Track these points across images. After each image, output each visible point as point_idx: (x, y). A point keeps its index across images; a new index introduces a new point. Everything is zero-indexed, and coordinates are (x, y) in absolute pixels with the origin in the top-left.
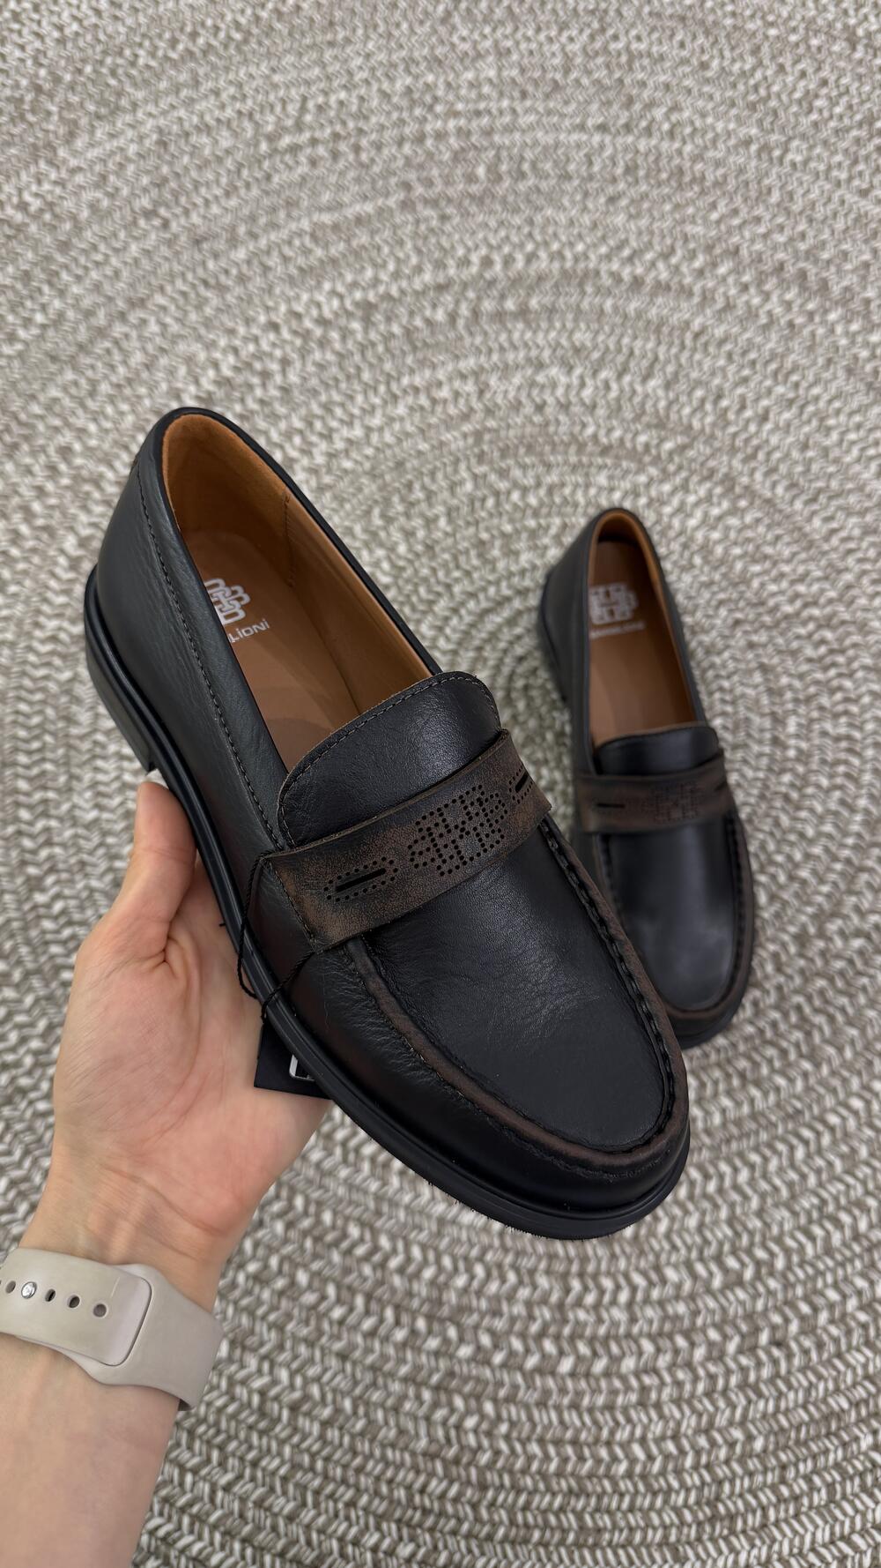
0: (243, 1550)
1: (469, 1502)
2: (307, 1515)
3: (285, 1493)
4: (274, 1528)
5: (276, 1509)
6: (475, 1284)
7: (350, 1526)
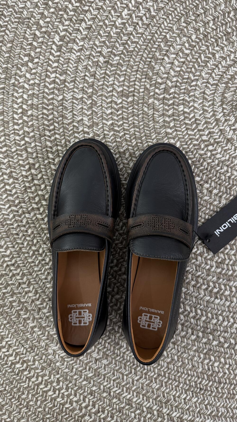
0: (143, 397)
1: (215, 387)
2: (163, 389)
3: (156, 382)
4: (153, 392)
5: (153, 387)
6: (219, 322)
7: (177, 392)
